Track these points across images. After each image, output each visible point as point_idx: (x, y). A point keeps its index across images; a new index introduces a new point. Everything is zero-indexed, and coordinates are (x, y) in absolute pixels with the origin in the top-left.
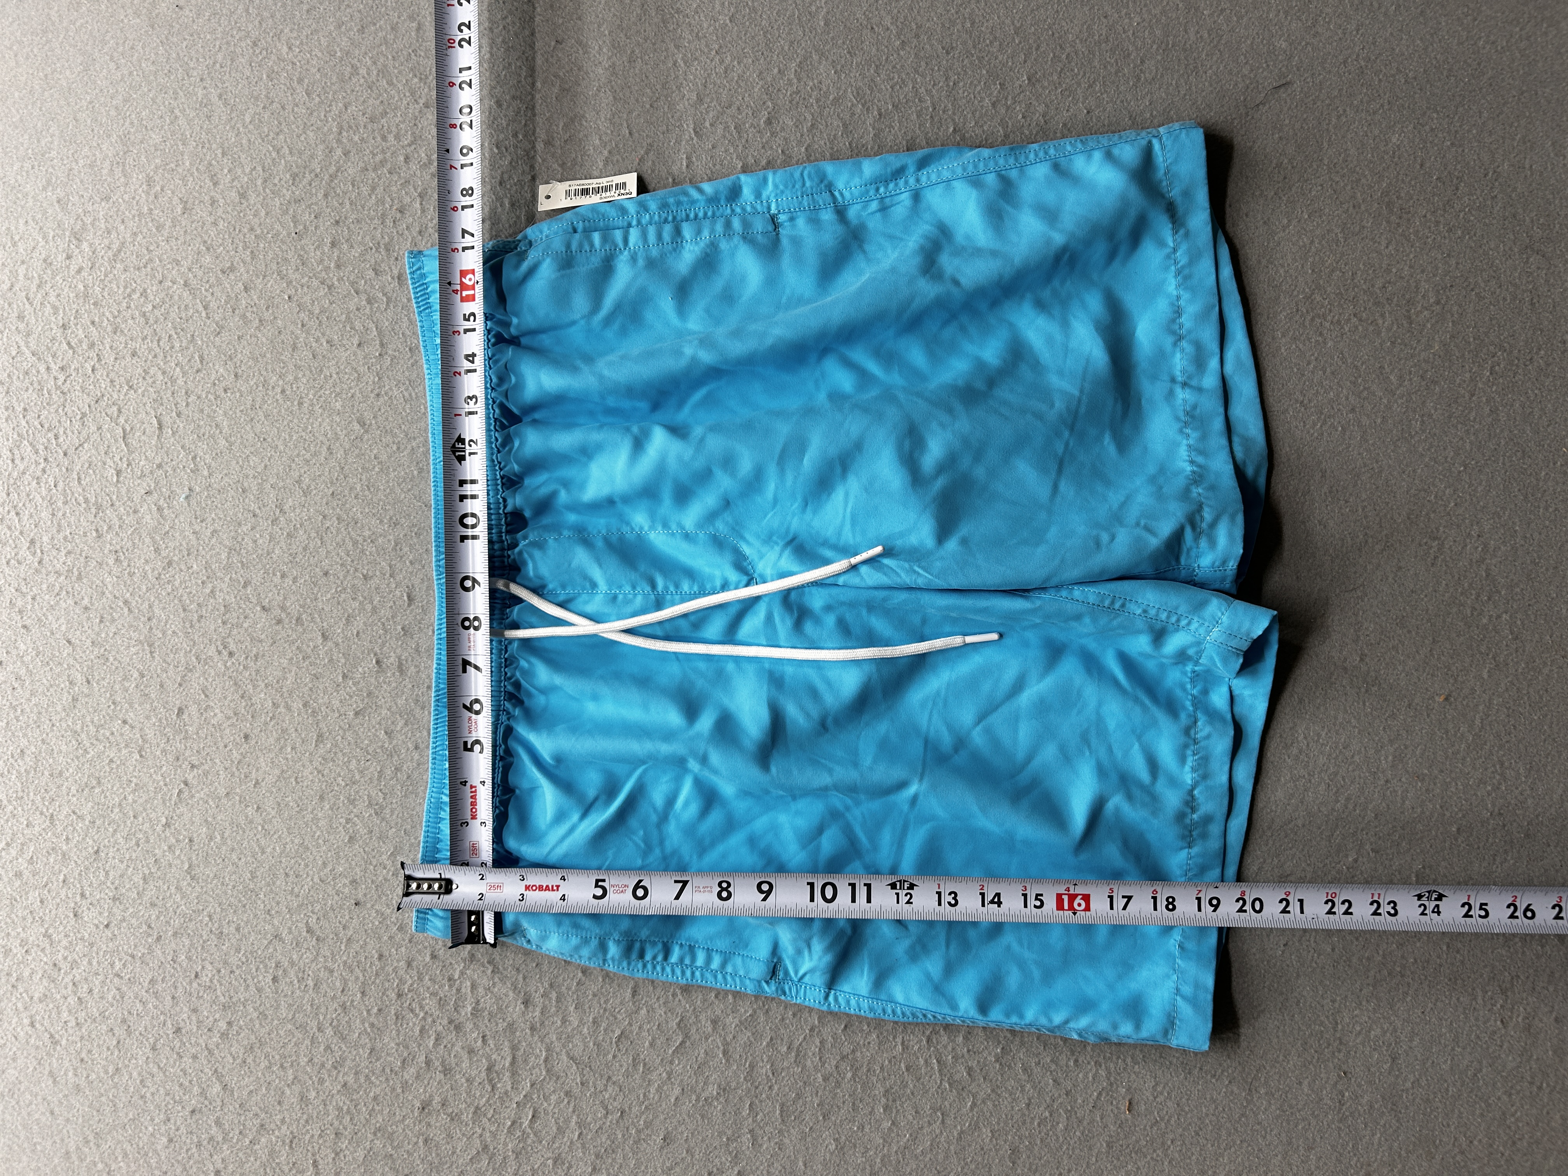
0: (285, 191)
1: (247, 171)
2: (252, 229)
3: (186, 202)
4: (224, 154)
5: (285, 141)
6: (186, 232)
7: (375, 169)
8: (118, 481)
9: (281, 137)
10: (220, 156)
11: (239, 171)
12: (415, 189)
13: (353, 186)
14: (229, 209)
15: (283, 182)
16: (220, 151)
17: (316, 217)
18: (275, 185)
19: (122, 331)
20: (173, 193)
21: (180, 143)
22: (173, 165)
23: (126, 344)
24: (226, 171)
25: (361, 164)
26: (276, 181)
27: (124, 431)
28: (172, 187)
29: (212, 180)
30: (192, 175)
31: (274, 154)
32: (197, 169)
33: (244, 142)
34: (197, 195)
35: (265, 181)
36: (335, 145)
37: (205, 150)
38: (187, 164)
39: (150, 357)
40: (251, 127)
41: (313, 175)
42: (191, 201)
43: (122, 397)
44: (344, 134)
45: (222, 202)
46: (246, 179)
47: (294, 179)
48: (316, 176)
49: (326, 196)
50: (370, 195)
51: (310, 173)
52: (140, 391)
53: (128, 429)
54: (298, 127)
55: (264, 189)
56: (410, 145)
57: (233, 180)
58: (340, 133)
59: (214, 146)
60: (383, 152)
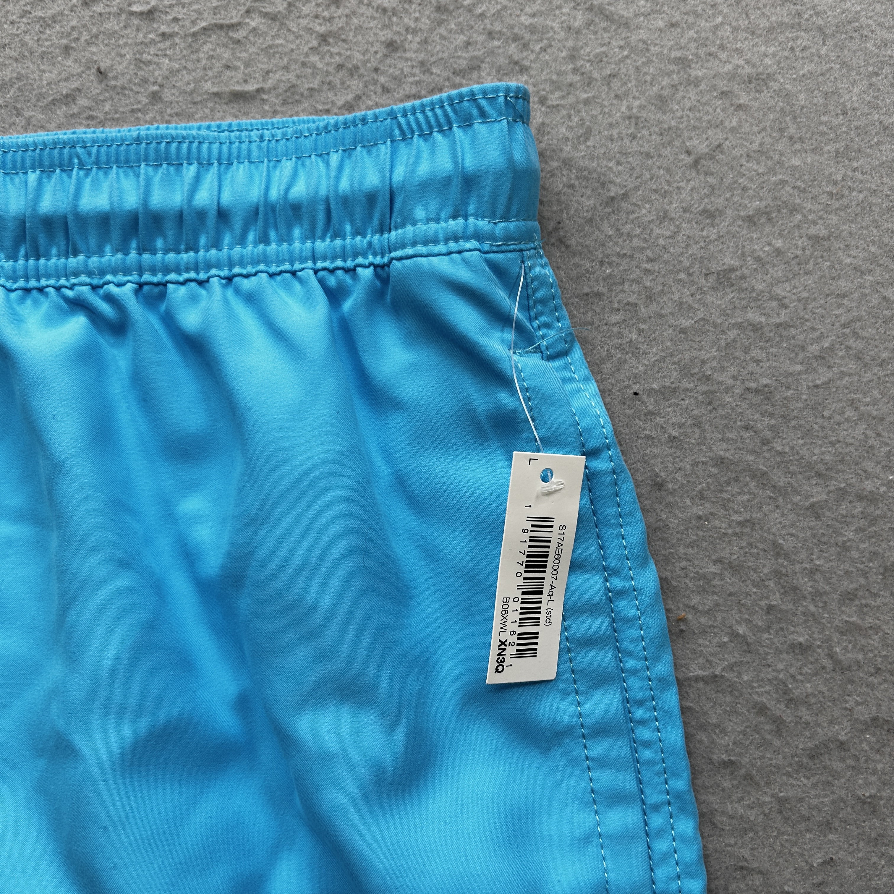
0: (733, 370)
1: (779, 291)
2: (650, 298)
3: (712, 158)
4: (816, 239)
5: (843, 374)
6: (648, 156)
7: (778, 574)
8: (132, 13)
9: (853, 366)
10: (813, 231)
11: (778, 272)
12: (731, 667)
13: (741, 524)
14: (694, 249)
15: (752, 367)
16: (824, 232)
17: (672, 439)
18: (747, 350)
19: (440, 23)
20: (733, 130)
21: (840, 145)
22: (792, 130)
23: (415, 32)
24: (779, 243)
25: (788, 544)
26: (756, 353)
27: (231, 27)
28: (746, 128)
29: (759, 212)
30: (772, 171)
31: (814, 348)
32: (783, 182)
33: (842, 283)
34: (728, 181)
35: (756, 328)
36: (833, 485)
37: (824, 198)
38: (796, 162)
39: (382, 79)
40: (875, 300)
41: (768, 434)
42: (713, 167)
43: (304, 22)
44: (859, 508)
45: (712, 233)
46: (760, 287)
47: (757, 391)
48: (765, 442)
49: (720, 462)
50: (719, 561)
51: (771, 428)
52: (314, 58)
53: (237, 35)
54: (875, 402)
55: (739, 326)
56: (831, 656)
57: (758, 259)
58: (860, 498)
59: (834, 219)
60: (817, 594)
